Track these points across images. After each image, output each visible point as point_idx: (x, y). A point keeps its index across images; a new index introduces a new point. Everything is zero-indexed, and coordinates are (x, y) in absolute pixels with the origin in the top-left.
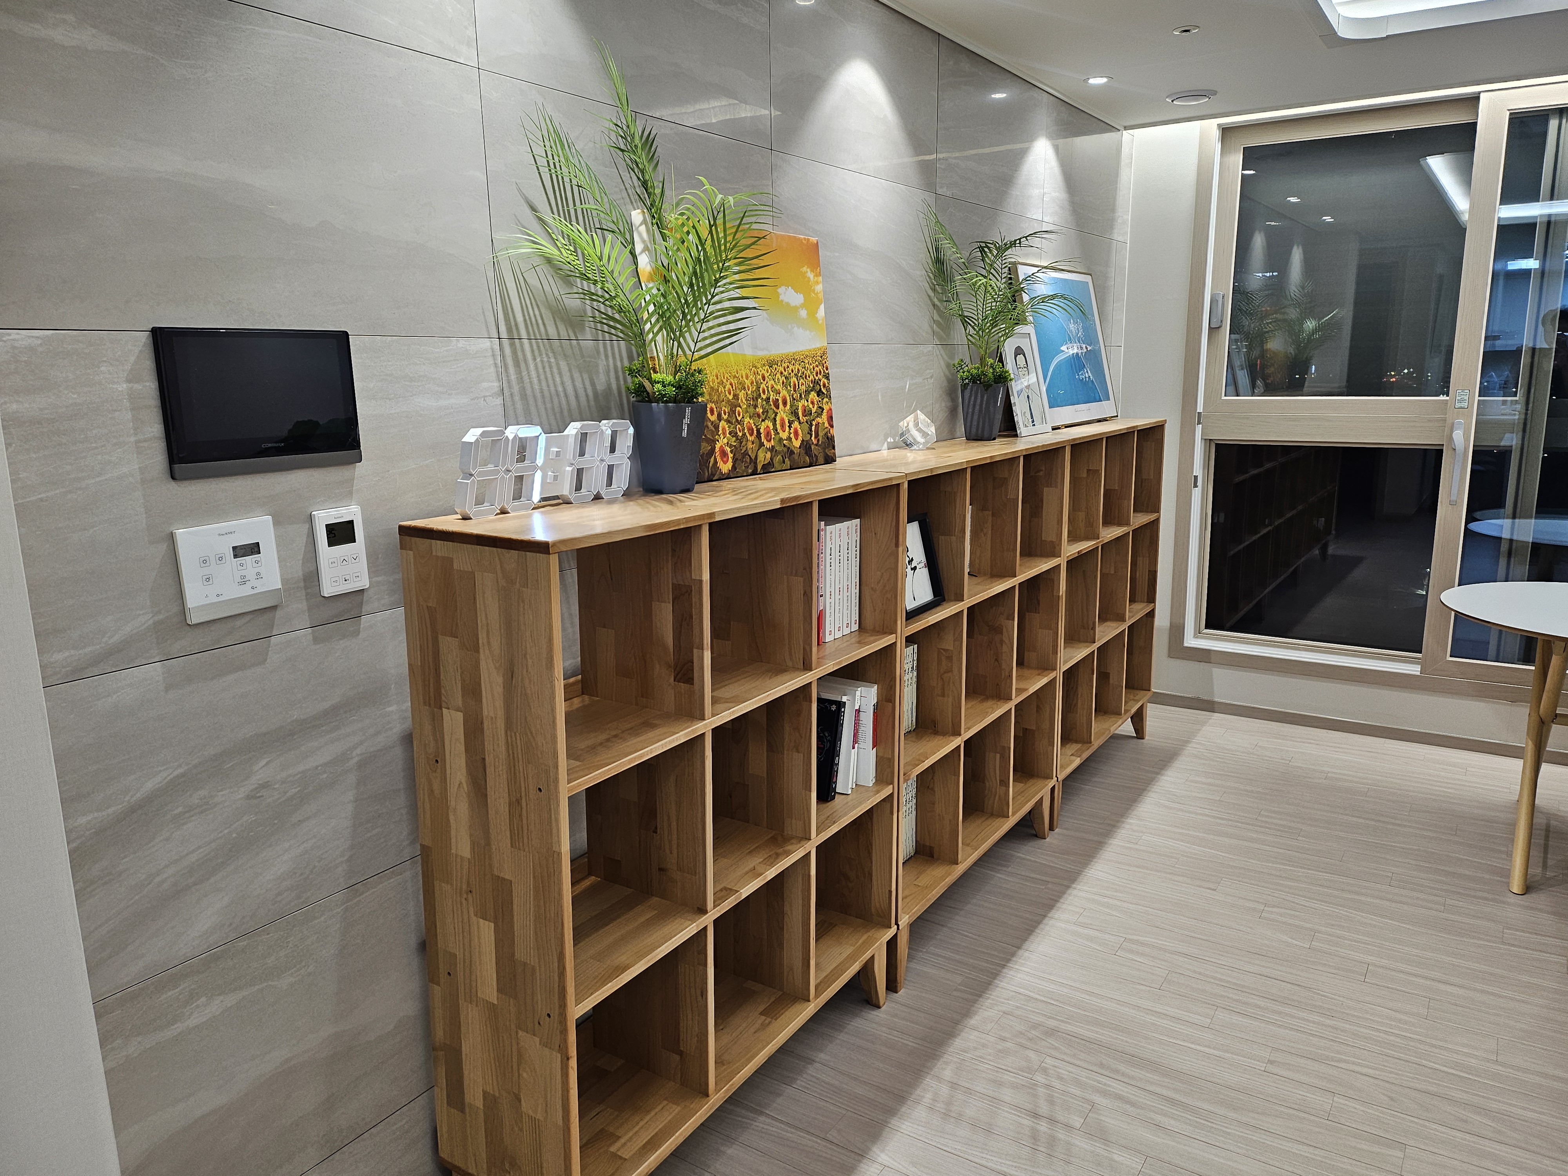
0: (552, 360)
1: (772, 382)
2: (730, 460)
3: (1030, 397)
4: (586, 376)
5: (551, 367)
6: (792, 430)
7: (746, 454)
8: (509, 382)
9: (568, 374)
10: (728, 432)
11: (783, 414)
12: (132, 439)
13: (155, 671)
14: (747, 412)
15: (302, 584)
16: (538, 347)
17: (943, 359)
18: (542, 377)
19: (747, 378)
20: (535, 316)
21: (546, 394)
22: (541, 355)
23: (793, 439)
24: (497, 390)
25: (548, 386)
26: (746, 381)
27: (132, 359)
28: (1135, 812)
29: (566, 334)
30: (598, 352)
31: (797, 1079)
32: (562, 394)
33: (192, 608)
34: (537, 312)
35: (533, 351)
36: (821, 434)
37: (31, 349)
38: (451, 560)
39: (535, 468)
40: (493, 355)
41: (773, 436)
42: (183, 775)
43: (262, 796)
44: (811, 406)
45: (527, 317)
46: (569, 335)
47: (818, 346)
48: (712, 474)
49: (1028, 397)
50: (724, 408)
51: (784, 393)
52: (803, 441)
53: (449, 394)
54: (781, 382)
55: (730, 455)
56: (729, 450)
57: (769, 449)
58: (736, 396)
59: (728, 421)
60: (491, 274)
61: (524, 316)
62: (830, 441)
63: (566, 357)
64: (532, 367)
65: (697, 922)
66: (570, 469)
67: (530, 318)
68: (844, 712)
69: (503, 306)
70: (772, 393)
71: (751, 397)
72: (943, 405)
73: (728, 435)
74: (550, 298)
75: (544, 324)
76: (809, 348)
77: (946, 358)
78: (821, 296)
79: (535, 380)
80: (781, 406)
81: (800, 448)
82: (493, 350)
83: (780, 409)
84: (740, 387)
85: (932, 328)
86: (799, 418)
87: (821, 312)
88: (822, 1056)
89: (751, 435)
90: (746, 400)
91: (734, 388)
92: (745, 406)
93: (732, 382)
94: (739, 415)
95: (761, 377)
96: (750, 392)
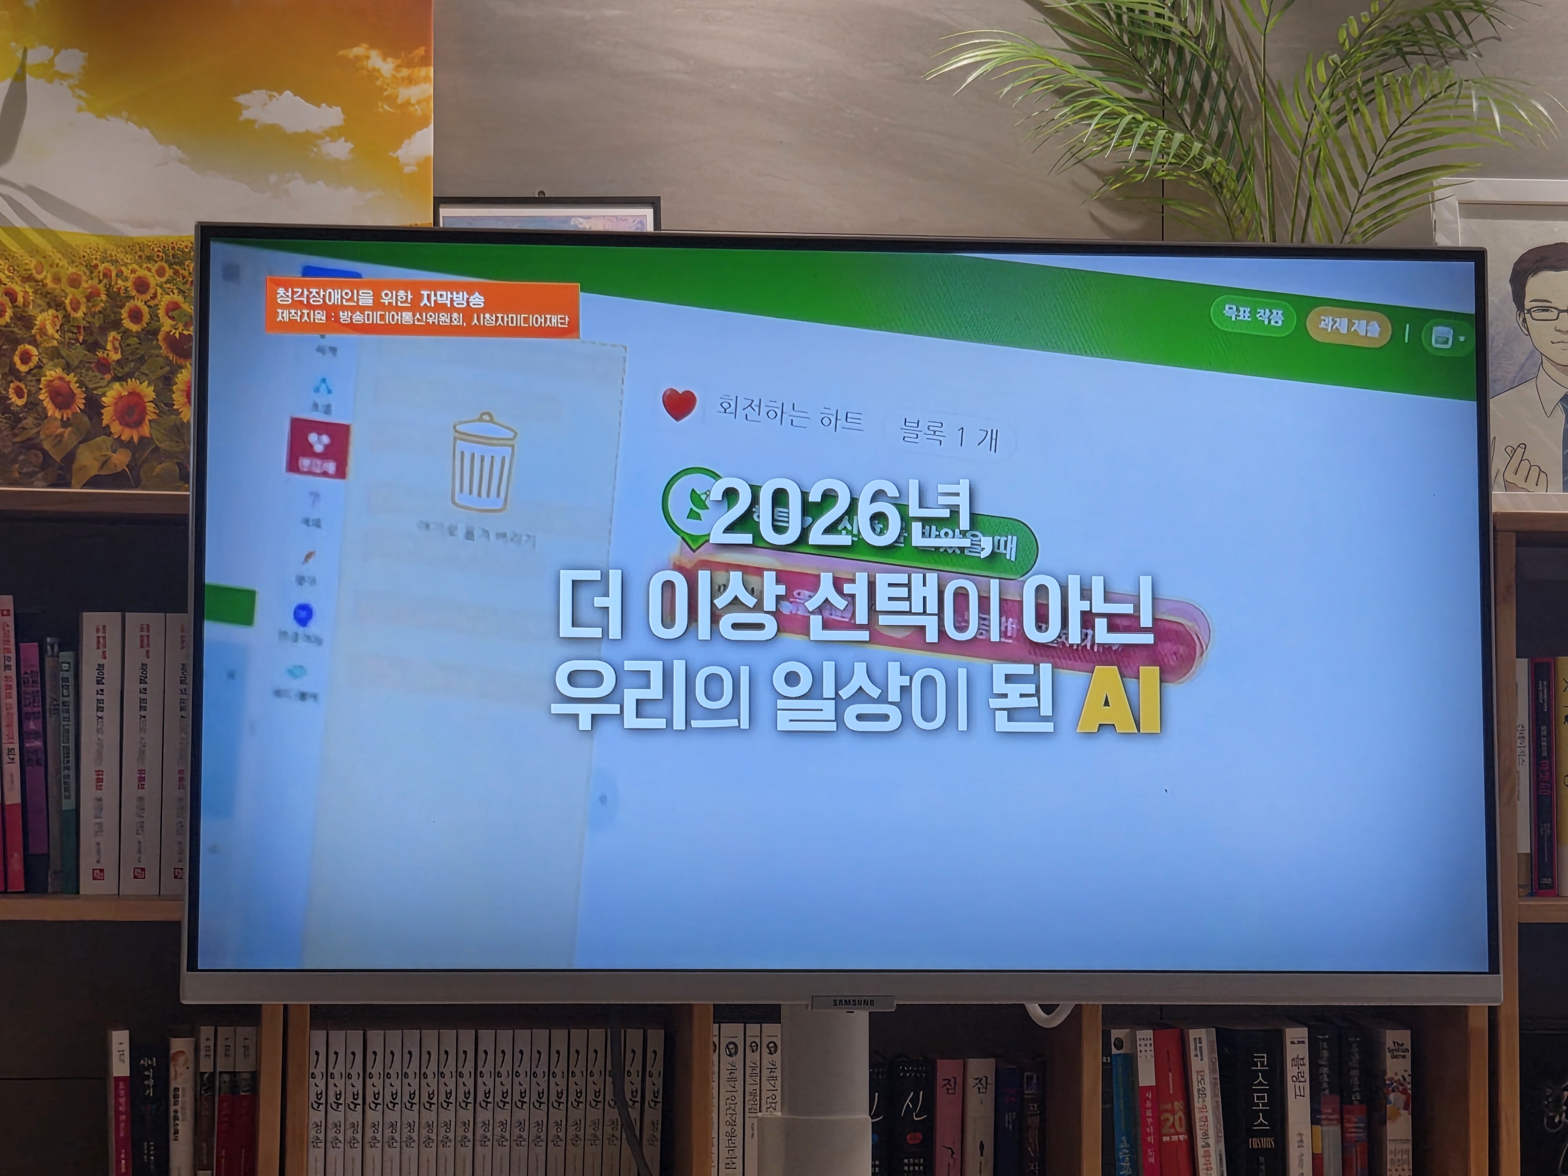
1: (178, 298)
7: (31, 445)
14: (60, 356)
19: (76, 282)
26: (69, 290)
41: (148, 417)
57: (128, 445)
58: (24, 320)
70: (167, 325)
71: (83, 323)
84: (43, 301)
89: (59, 406)
90: (61, 329)
91: (20, 300)
92: (55, 343)
93: (17, 288)
94: (26, 358)
95: (129, 284)
96: (80, 314)
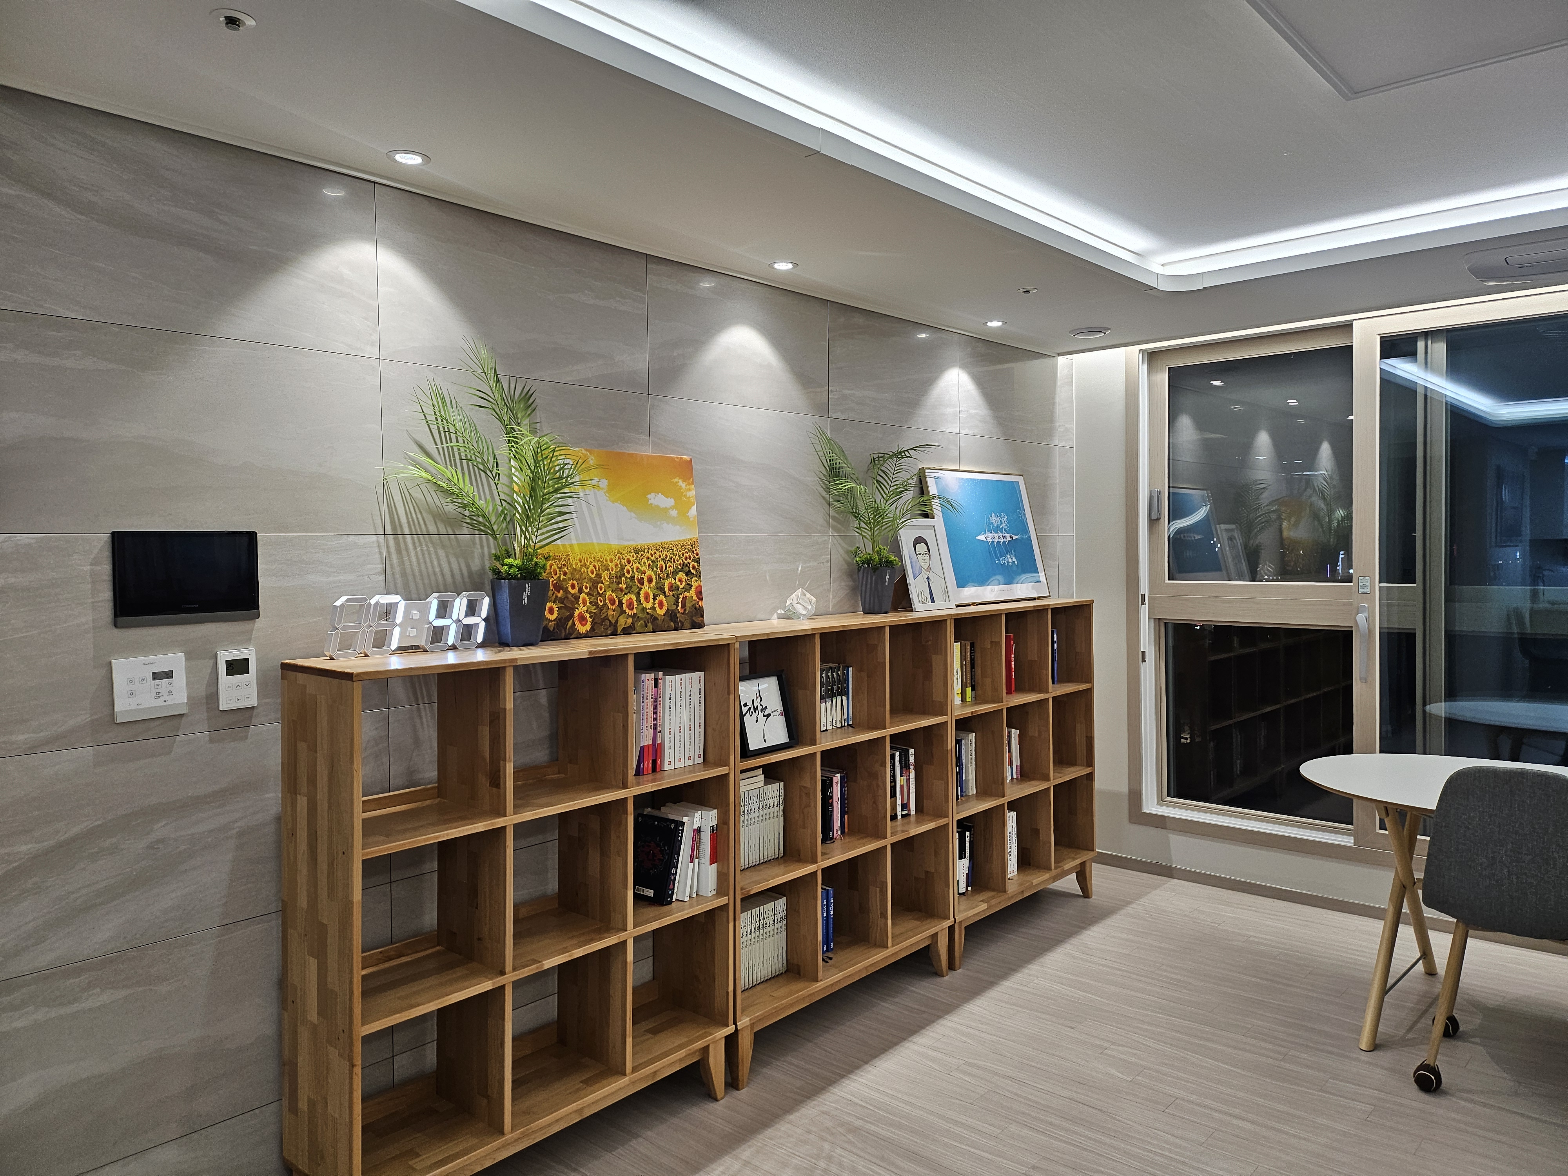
0: (431, 549)
1: (639, 565)
2: (589, 623)
3: (931, 578)
4: (461, 561)
5: (429, 554)
6: (657, 602)
7: (606, 618)
8: (391, 565)
9: (445, 559)
10: (588, 602)
11: (646, 588)
12: (90, 601)
13: (87, 752)
14: (610, 587)
15: (204, 701)
16: (419, 541)
17: (842, 547)
18: (422, 561)
19: (611, 561)
20: (417, 518)
21: (425, 573)
22: (421, 545)
23: (658, 608)
24: (380, 570)
25: (426, 567)
26: (610, 564)
27: (96, 551)
28: (1041, 960)
29: (444, 530)
30: (474, 543)
31: (617, 1148)
32: (439, 574)
33: (119, 712)
34: (419, 516)
35: (414, 543)
36: (688, 605)
37: (29, 545)
38: (305, 686)
39: (395, 625)
40: (379, 546)
41: (636, 606)
42: (99, 826)
43: (159, 848)
44: (678, 583)
45: (410, 520)
46: (447, 532)
47: (689, 537)
48: (569, 633)
49: (928, 578)
50: (585, 584)
51: (649, 573)
52: (668, 609)
53: (338, 573)
54: (647, 565)
55: (589, 620)
56: (588, 615)
57: (631, 616)
58: (599, 576)
59: (588, 594)
60: (381, 491)
61: (408, 519)
62: (699, 611)
63: (444, 547)
64: (413, 554)
65: (494, 981)
66: (427, 626)
67: (413, 520)
68: (683, 831)
69: (389, 513)
70: (637, 574)
71: (615, 575)
72: (843, 584)
73: (588, 604)
74: (432, 505)
75: (425, 525)
76: (678, 539)
77: (845, 546)
78: (693, 500)
79: (415, 564)
80: (646, 583)
81: (664, 615)
82: (378, 542)
83: (645, 586)
84: (603, 568)
85: (826, 521)
86: (664, 592)
87: (693, 511)
88: (649, 1133)
89: (612, 605)
90: (609, 578)
91: (597, 569)
92: (608, 583)
93: (596, 564)
94: (601, 589)
95: (626, 561)
96: (614, 572)
